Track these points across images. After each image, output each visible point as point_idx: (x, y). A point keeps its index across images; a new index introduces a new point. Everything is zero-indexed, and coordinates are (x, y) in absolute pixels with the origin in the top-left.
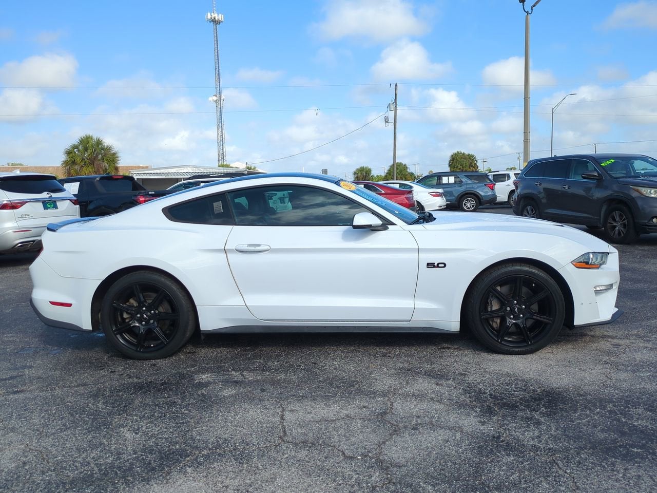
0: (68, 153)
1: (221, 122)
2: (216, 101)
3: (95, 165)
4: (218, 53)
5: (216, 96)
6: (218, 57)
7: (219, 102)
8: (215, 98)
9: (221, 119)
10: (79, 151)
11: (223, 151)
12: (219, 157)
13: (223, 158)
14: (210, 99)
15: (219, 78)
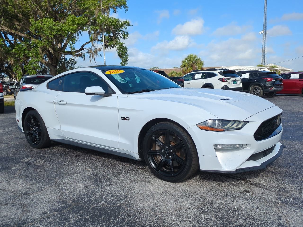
0: (183, 62)
1: (265, 44)
2: (263, 34)
3: (193, 67)
4: (266, 9)
5: (263, 31)
6: (266, 11)
7: (265, 34)
8: (262, 32)
9: (265, 42)
10: (187, 61)
11: (265, 58)
12: (262, 61)
13: (264, 62)
14: (260, 33)
15: (266, 22)
